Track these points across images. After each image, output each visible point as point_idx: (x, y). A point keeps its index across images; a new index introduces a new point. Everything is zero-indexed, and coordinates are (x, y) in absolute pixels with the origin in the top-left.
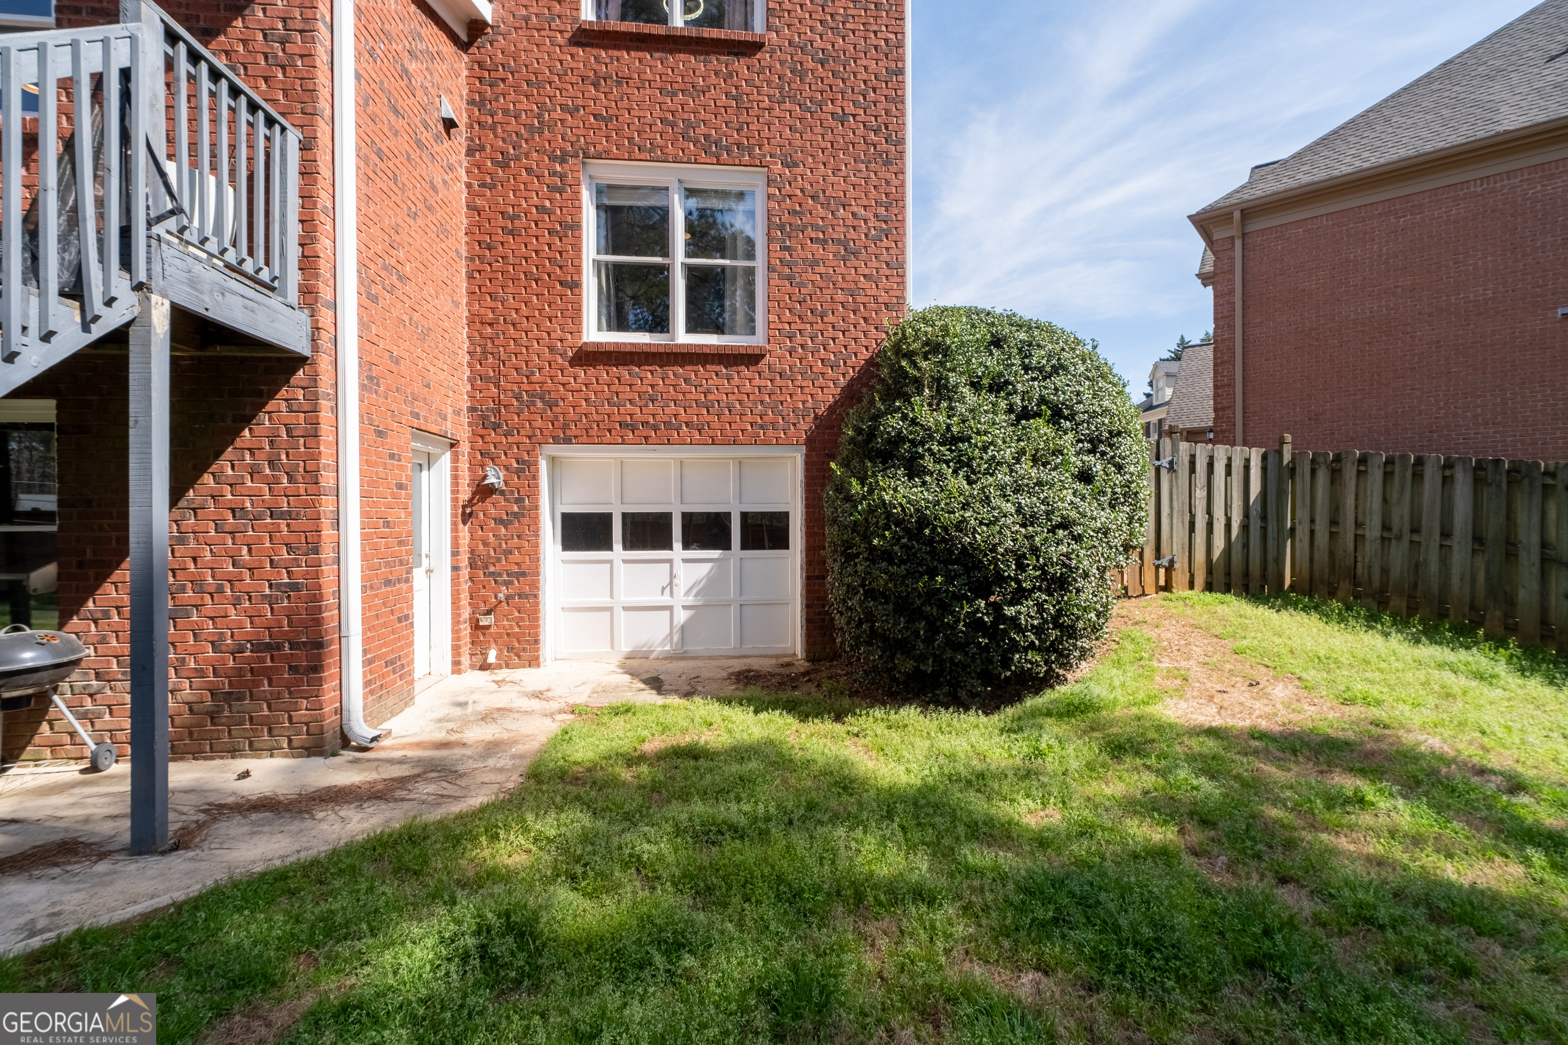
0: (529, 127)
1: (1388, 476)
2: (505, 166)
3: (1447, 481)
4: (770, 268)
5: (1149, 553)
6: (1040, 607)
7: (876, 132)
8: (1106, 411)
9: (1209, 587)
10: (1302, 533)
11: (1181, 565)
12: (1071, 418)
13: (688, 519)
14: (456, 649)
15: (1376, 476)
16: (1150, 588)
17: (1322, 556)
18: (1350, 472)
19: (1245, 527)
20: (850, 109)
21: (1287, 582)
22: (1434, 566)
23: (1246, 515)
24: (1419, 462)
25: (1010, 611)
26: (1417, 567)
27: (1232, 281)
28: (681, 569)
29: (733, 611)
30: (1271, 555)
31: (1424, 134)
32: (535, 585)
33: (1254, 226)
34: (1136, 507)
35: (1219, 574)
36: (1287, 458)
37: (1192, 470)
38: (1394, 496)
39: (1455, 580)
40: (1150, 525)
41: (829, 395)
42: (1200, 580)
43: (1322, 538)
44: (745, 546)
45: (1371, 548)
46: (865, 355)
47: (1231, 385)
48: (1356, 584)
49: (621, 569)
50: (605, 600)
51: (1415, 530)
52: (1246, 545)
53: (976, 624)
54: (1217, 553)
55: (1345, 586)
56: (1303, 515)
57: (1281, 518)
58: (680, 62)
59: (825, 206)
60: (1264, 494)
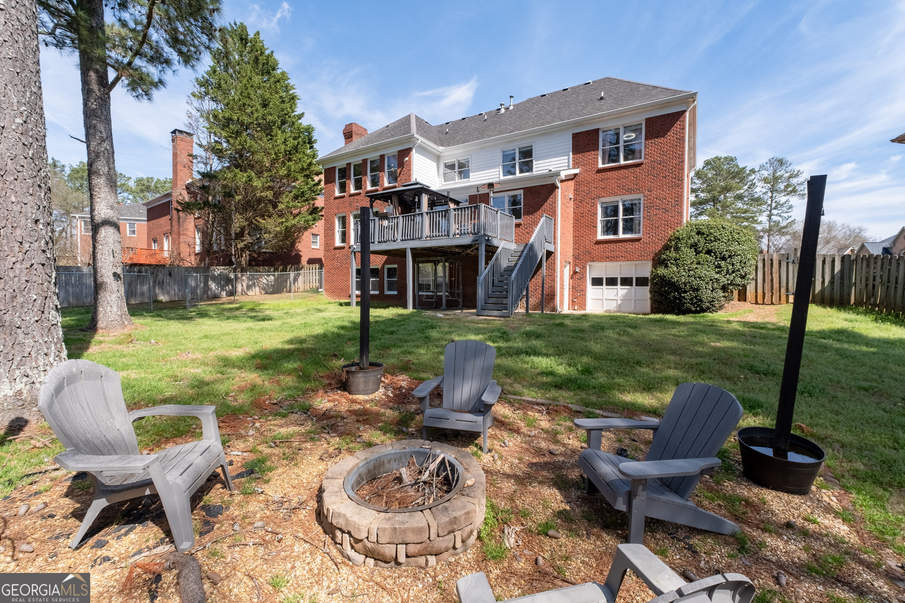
0: (587, 193)
1: (883, 263)
2: (581, 202)
4: (644, 217)
5: (784, 290)
7: (675, 178)
10: (858, 284)
13: (622, 279)
14: (569, 305)
15: (880, 263)
16: (784, 302)
18: (872, 262)
19: (832, 282)
21: (851, 302)
23: (833, 277)
24: (891, 258)
25: (683, 295)
26: (888, 295)
28: (620, 291)
29: (633, 301)
30: (846, 292)
32: (585, 293)
38: (884, 270)
41: (659, 247)
43: (864, 285)
44: (636, 285)
46: (669, 236)
49: (605, 290)
50: (601, 297)
52: (831, 289)
53: (675, 298)
54: (817, 291)
56: (858, 278)
57: (850, 279)
58: (622, 172)
59: (660, 200)
60: (842, 271)
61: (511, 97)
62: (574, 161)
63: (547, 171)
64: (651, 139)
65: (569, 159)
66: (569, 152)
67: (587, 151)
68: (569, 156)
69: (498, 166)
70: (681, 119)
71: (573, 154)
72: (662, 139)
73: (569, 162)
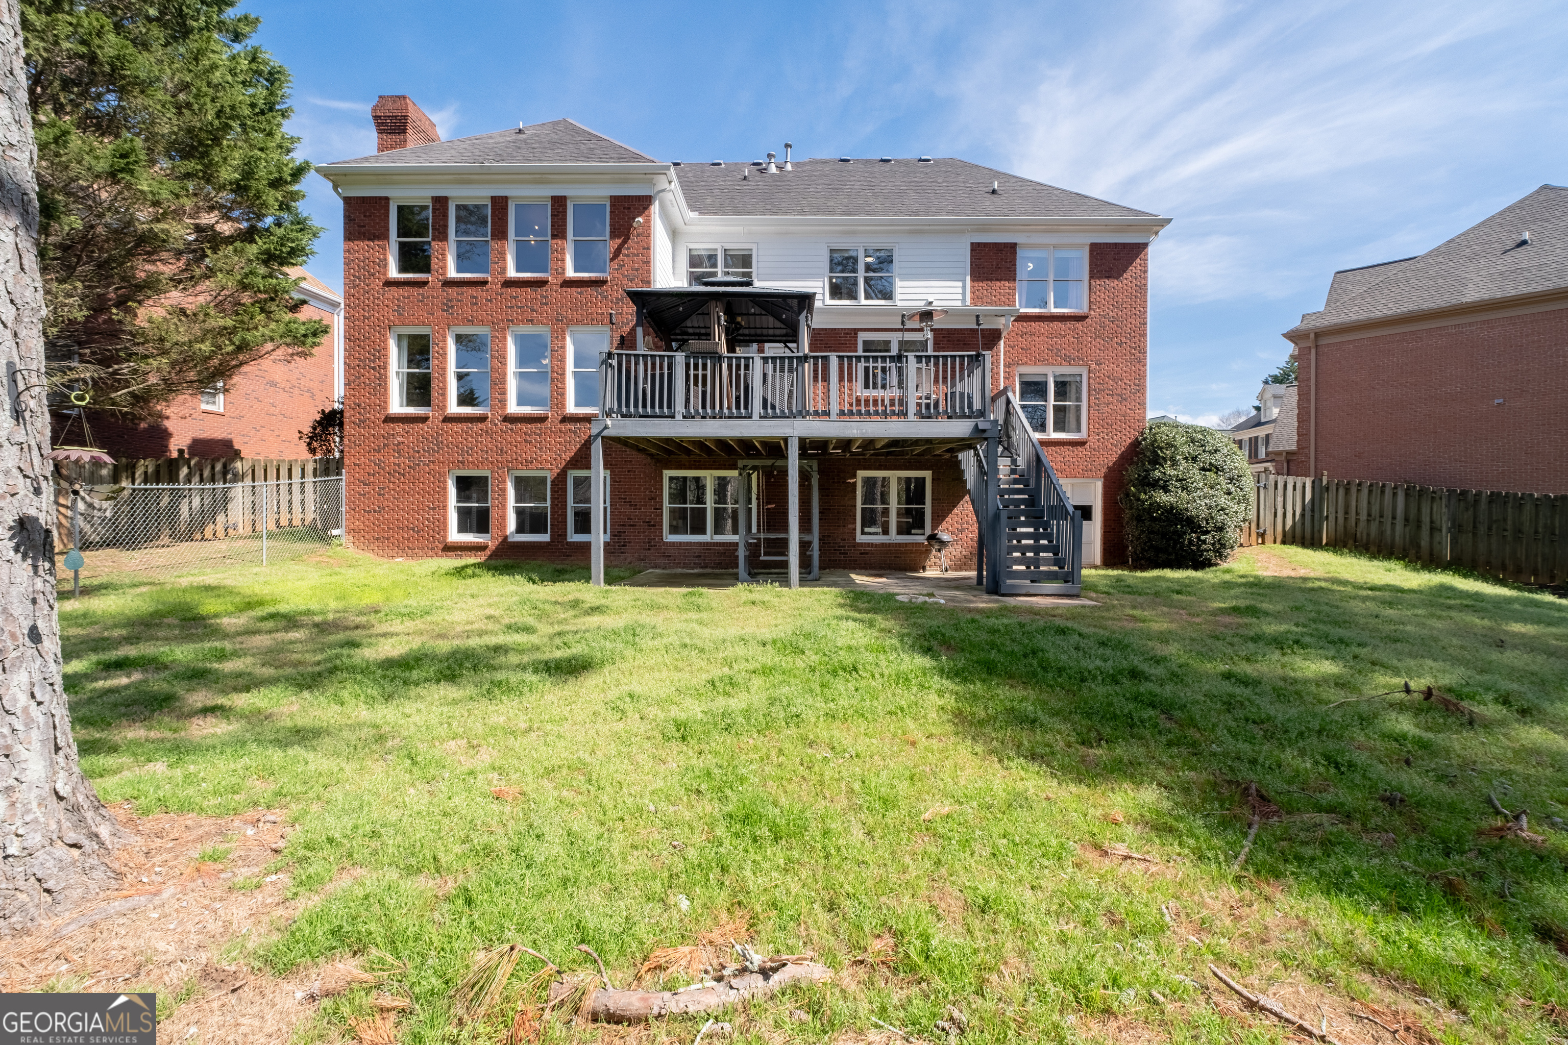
1: (1370, 492)
3: (1395, 494)
4: (1089, 407)
5: (1254, 526)
6: (1214, 537)
7: (1135, 349)
8: (1236, 468)
9: (1284, 542)
10: (1332, 518)
11: (1270, 532)
12: (1223, 471)
15: (1365, 492)
16: (1254, 543)
17: (1341, 528)
18: (1354, 490)
19: (1303, 515)
20: (1124, 340)
21: (1324, 541)
22: (1389, 532)
23: (1303, 509)
24: (1384, 486)
25: (1203, 538)
26: (1382, 533)
27: (1309, 372)
30: (1316, 528)
31: (1425, 295)
33: (1323, 341)
34: (1248, 504)
35: (1289, 537)
36: (1325, 482)
37: (1276, 488)
38: (1373, 501)
39: (1397, 538)
40: (1254, 511)
41: (1114, 458)
42: (1279, 539)
43: (1341, 520)
45: (1362, 524)
46: (1129, 441)
47: (1308, 434)
48: (1355, 541)
51: (1381, 516)
52: (1303, 524)
53: (1192, 543)
54: (1288, 527)
55: (1351, 542)
56: (1332, 509)
57: (1321, 511)
58: (1056, 325)
59: (1113, 380)
60: (1313, 499)
61: (787, 146)
62: (973, 293)
63: (923, 303)
64: (1100, 278)
65: (964, 288)
66: (965, 275)
67: (997, 280)
68: (964, 282)
69: (823, 276)
70: (1142, 256)
71: (973, 280)
72: (1116, 282)
73: (964, 294)
